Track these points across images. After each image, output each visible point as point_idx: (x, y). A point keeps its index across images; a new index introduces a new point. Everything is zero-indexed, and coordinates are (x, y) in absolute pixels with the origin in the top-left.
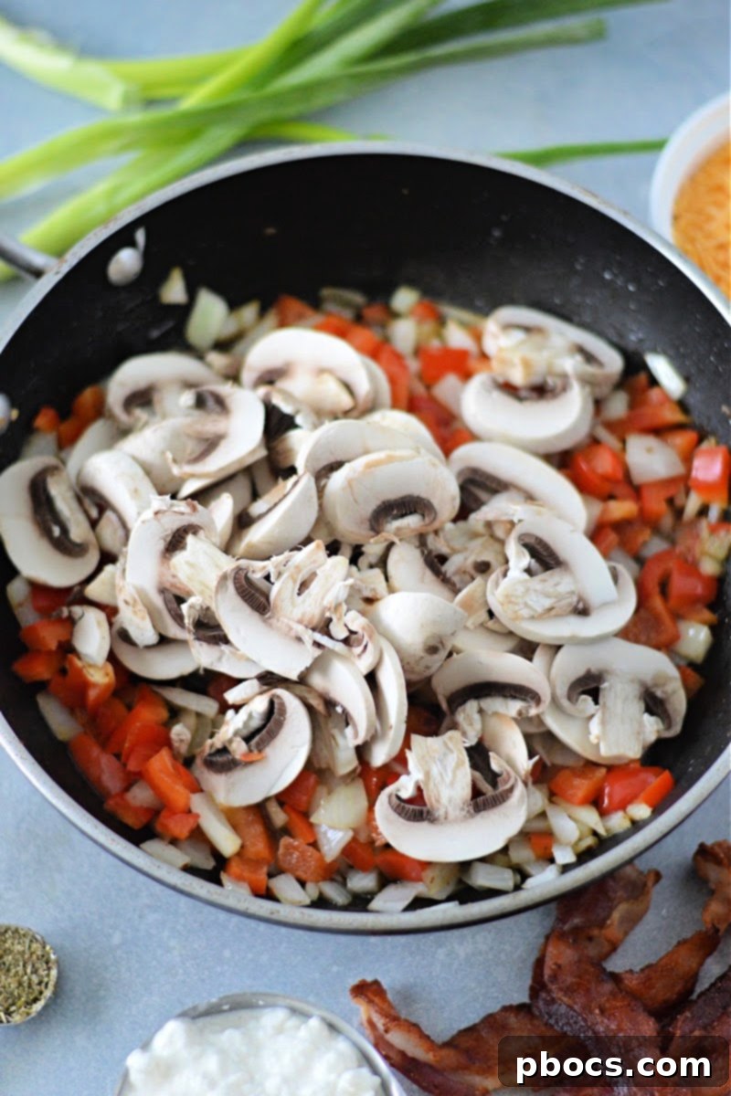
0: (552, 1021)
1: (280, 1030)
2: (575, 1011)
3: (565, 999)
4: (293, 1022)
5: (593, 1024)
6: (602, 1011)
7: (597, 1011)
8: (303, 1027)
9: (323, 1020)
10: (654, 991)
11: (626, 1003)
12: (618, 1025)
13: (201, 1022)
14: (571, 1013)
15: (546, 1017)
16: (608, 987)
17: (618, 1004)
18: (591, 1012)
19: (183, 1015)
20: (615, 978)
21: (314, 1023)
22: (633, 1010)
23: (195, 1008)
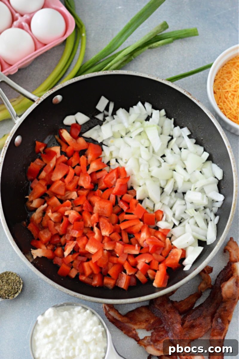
0: (154, 313)
1: (79, 312)
2: (160, 311)
3: (158, 307)
4: (83, 310)
5: (164, 315)
6: (168, 312)
7: (166, 312)
8: (85, 313)
9: (91, 311)
10: (182, 307)
11: (174, 311)
12: (171, 317)
13: (58, 308)
14: (159, 311)
15: (153, 311)
16: (170, 305)
17: (172, 311)
18: (164, 312)
19: (54, 306)
20: (172, 302)
21: (88, 311)
22: (175, 313)
23: (57, 305)
